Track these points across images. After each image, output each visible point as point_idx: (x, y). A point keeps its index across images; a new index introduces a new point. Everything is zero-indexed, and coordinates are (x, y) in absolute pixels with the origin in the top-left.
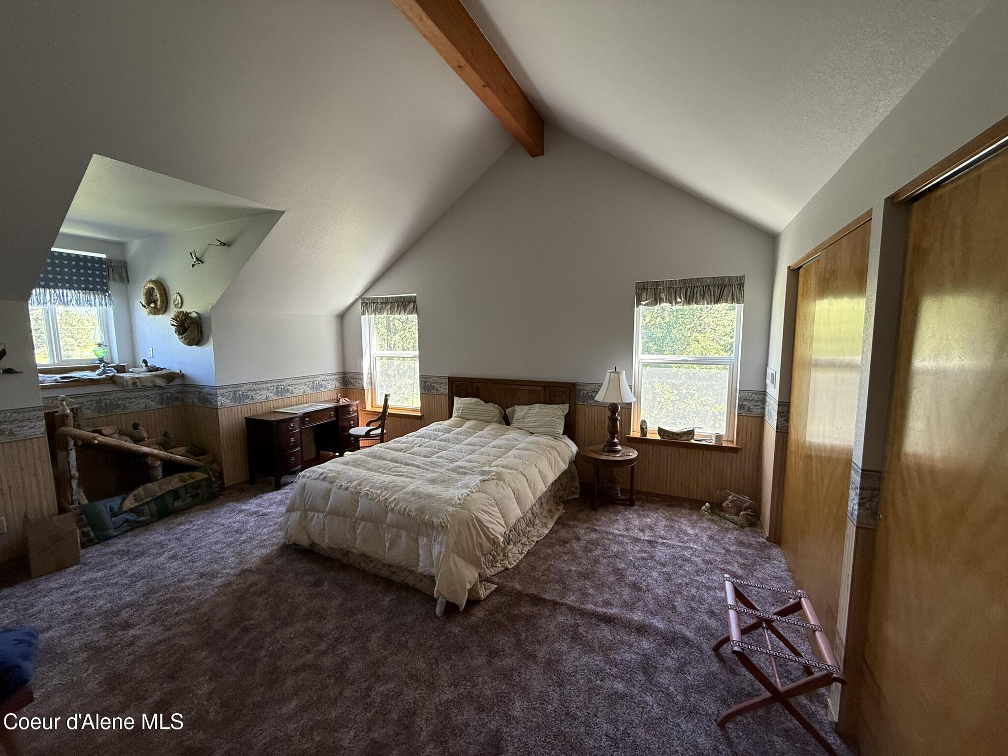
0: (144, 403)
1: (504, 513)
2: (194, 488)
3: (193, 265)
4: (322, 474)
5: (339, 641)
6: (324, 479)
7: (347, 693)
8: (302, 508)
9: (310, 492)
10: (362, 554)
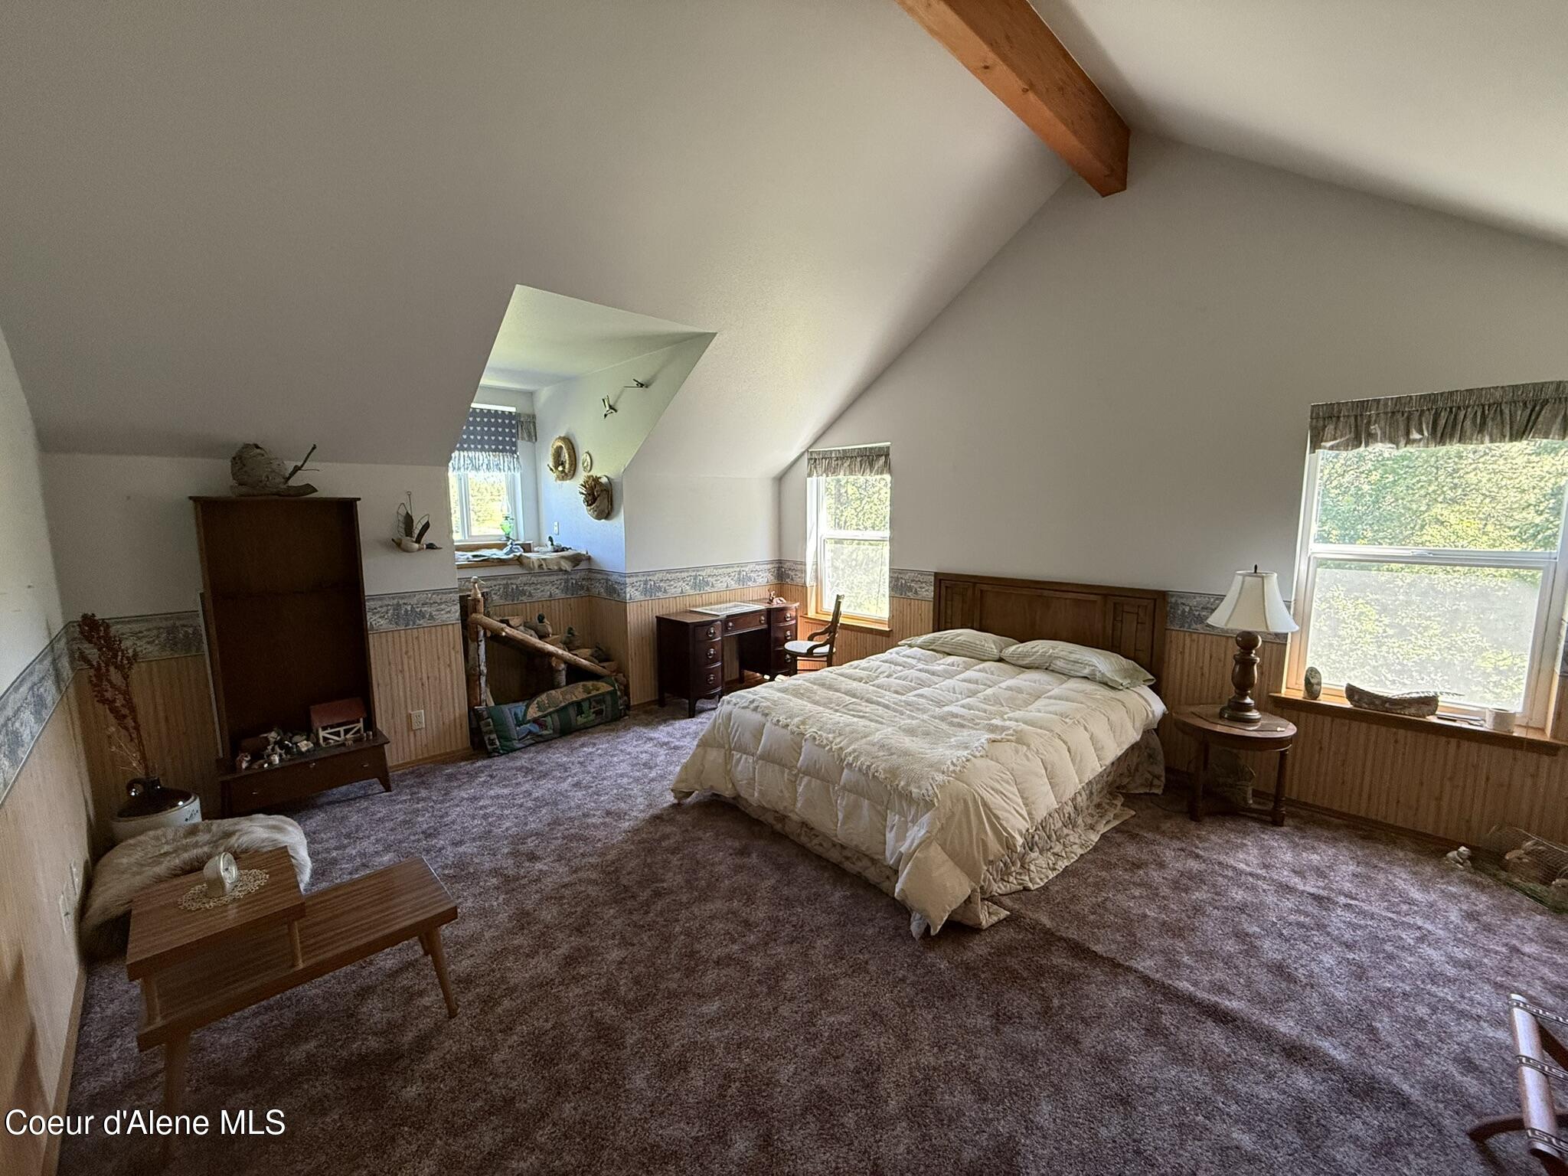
0: (551, 590)
1: (1027, 799)
2: (598, 702)
3: (606, 415)
4: (752, 702)
5: (769, 939)
6: (755, 709)
7: (785, 1010)
8: (727, 747)
9: (736, 726)
10: (803, 823)
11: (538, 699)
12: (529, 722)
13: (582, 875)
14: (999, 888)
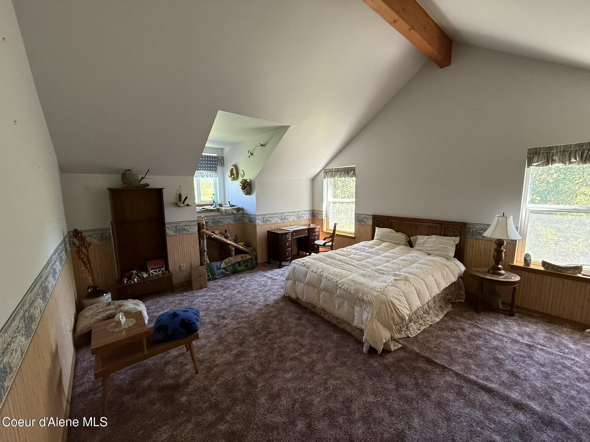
0: (228, 221)
1: (409, 302)
2: (247, 262)
3: (249, 157)
4: (303, 263)
5: (310, 351)
6: (304, 266)
7: (316, 378)
8: (293, 279)
9: (297, 272)
10: (322, 309)
11: (225, 260)
12: (222, 269)
13: (241, 325)
14: (398, 336)
